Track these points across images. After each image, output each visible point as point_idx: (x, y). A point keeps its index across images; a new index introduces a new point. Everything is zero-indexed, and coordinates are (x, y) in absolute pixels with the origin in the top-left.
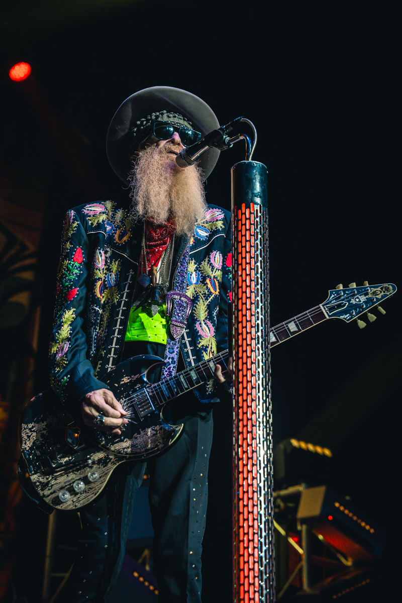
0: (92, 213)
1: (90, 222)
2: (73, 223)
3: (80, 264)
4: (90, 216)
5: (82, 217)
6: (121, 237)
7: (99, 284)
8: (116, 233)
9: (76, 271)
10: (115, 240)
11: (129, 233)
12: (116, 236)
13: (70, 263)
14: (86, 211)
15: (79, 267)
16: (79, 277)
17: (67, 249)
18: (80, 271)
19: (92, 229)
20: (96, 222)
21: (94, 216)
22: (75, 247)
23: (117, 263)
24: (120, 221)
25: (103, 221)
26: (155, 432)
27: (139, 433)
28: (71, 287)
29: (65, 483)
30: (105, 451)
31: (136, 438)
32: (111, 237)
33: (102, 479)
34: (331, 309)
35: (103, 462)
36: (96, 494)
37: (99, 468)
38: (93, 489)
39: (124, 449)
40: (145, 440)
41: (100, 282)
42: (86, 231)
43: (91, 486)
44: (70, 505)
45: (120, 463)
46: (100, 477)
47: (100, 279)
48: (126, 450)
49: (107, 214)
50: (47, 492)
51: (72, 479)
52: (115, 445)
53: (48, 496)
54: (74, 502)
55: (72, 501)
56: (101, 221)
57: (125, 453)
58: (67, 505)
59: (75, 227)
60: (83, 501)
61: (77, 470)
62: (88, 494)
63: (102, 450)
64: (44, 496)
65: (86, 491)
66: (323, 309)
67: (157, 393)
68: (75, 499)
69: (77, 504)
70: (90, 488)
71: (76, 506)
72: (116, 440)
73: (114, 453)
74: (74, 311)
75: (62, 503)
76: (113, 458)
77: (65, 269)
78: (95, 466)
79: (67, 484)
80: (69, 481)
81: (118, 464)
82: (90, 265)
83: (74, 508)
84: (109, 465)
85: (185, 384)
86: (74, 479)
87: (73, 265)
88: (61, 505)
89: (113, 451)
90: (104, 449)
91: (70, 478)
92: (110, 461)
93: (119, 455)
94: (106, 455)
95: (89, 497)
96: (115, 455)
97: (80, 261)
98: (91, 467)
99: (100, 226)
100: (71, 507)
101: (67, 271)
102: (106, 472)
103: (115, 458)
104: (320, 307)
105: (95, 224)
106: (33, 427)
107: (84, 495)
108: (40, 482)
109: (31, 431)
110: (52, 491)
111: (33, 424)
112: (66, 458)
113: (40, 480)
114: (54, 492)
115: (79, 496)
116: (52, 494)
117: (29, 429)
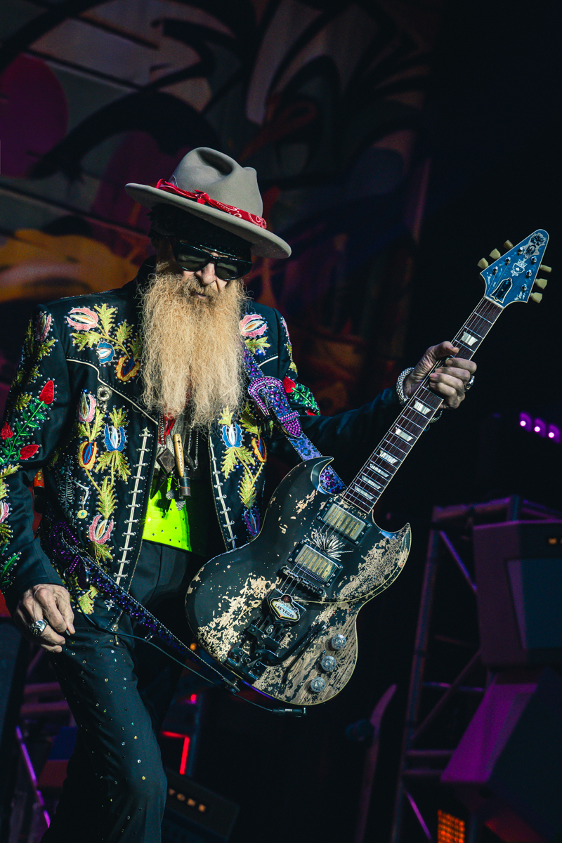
0: (77, 327)
1: (74, 342)
2: (49, 339)
4: (75, 331)
6: (126, 370)
7: (82, 446)
8: (117, 364)
9: (41, 416)
10: (116, 374)
11: (138, 364)
12: (119, 369)
13: (34, 401)
14: (70, 321)
17: (33, 378)
19: (77, 355)
20: (84, 343)
21: (80, 332)
22: (44, 378)
24: (123, 343)
25: (94, 345)
26: (383, 550)
27: (364, 562)
29: (305, 668)
30: (333, 605)
31: (363, 569)
33: (350, 640)
34: (500, 294)
35: (338, 618)
36: (354, 661)
37: (338, 629)
38: (347, 657)
39: (356, 590)
40: (376, 566)
41: (86, 443)
43: (342, 656)
44: (330, 691)
45: (360, 609)
46: (347, 639)
47: (85, 438)
48: (359, 590)
49: (101, 333)
50: (289, 693)
51: (311, 661)
52: (342, 591)
53: (294, 696)
54: (332, 685)
55: (330, 685)
56: (90, 345)
57: (361, 594)
58: (326, 694)
59: (50, 347)
60: (346, 673)
61: (311, 645)
62: (344, 667)
63: (328, 605)
64: (288, 699)
65: (339, 665)
66: (491, 300)
67: (357, 502)
68: (332, 682)
69: (338, 686)
70: (343, 658)
71: (339, 689)
72: (340, 585)
73: (346, 601)
75: (319, 693)
76: (348, 608)
77: (23, 407)
78: (331, 629)
79: (309, 669)
80: (310, 664)
81: (358, 612)
83: (338, 692)
84: (348, 618)
85: (382, 473)
86: (313, 659)
88: (319, 697)
89: (344, 600)
90: (331, 604)
91: (308, 660)
92: (346, 613)
93: (354, 601)
94: (336, 609)
95: (348, 669)
96: (349, 603)
98: (327, 633)
100: (334, 693)
101: (26, 412)
102: (350, 628)
103: (350, 607)
104: (486, 300)
105: (81, 348)
106: (218, 624)
107: (340, 670)
108: (272, 685)
109: (219, 631)
110: (294, 687)
111: (216, 620)
112: (287, 640)
113: (271, 682)
114: (299, 687)
115: (333, 675)
116: (297, 690)
117: (215, 629)
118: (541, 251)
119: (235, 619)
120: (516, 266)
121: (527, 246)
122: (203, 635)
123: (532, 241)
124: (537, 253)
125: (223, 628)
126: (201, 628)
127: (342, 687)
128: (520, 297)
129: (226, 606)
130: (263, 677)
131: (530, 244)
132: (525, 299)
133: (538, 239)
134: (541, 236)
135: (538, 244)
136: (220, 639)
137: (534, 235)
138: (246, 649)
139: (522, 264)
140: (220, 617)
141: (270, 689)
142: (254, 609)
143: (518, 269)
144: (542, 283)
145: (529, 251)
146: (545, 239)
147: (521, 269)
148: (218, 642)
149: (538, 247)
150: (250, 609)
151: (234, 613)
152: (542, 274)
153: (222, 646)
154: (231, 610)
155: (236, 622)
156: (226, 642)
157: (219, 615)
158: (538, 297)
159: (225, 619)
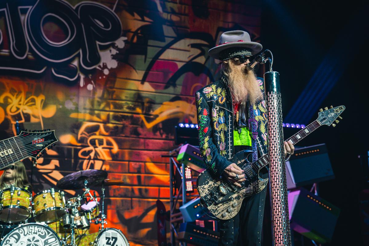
0: (207, 92)
1: (207, 97)
2: (200, 98)
3: (207, 116)
4: (206, 94)
5: (203, 95)
6: (222, 100)
7: (215, 124)
8: (219, 99)
9: (205, 119)
10: (219, 102)
11: (225, 98)
12: (220, 100)
13: (202, 116)
14: (204, 92)
15: (207, 117)
16: (207, 122)
17: (200, 110)
18: (207, 119)
19: (209, 100)
20: (210, 96)
21: (208, 93)
22: (203, 109)
23: (222, 112)
24: (220, 93)
25: (213, 95)
28: (205, 127)
29: (223, 209)
32: (217, 101)
33: (239, 205)
34: (322, 121)
35: (238, 198)
37: (237, 201)
38: (236, 210)
41: (216, 122)
42: (206, 101)
46: (238, 204)
47: (215, 121)
48: (246, 192)
49: (213, 92)
50: (216, 213)
52: (241, 190)
56: (211, 96)
59: (202, 100)
60: (234, 214)
61: (227, 203)
62: (234, 212)
64: (216, 215)
66: (318, 122)
68: (229, 215)
74: (208, 137)
75: (224, 217)
76: (242, 196)
77: (200, 119)
78: (235, 200)
80: (225, 208)
82: (210, 116)
83: (230, 218)
84: (240, 199)
87: (204, 117)
88: (224, 218)
89: (241, 193)
90: (237, 193)
91: (225, 206)
92: (240, 197)
93: (244, 194)
94: (238, 195)
97: (206, 114)
98: (233, 201)
99: (212, 98)
100: (229, 218)
101: (201, 120)
102: (240, 202)
104: (316, 121)
105: (209, 97)
106: (204, 187)
107: (233, 213)
108: (213, 209)
109: (203, 189)
110: (218, 212)
111: (203, 186)
112: (221, 198)
113: (212, 208)
114: (220, 213)
115: (230, 213)
116: (219, 214)
117: (202, 188)
118: (340, 112)
119: (209, 187)
120: (331, 114)
121: (337, 109)
122: (199, 188)
123: (339, 108)
124: (339, 112)
125: (204, 189)
126: (199, 186)
127: (232, 217)
128: (328, 124)
129: (208, 183)
130: (211, 206)
131: (338, 109)
132: (329, 125)
133: (342, 108)
134: (343, 107)
135: (341, 110)
136: (203, 191)
137: (340, 106)
138: (209, 197)
139: (333, 114)
140: (205, 185)
141: (211, 210)
142: (215, 186)
143: (331, 115)
144: (338, 122)
145: (337, 111)
146: (343, 109)
147: (332, 115)
148: (202, 192)
149: (340, 110)
150: (214, 186)
151: (209, 186)
152: (338, 119)
153: (203, 194)
154: (209, 184)
155: (209, 188)
156: (204, 193)
157: (205, 184)
158: (334, 125)
159: (206, 186)
